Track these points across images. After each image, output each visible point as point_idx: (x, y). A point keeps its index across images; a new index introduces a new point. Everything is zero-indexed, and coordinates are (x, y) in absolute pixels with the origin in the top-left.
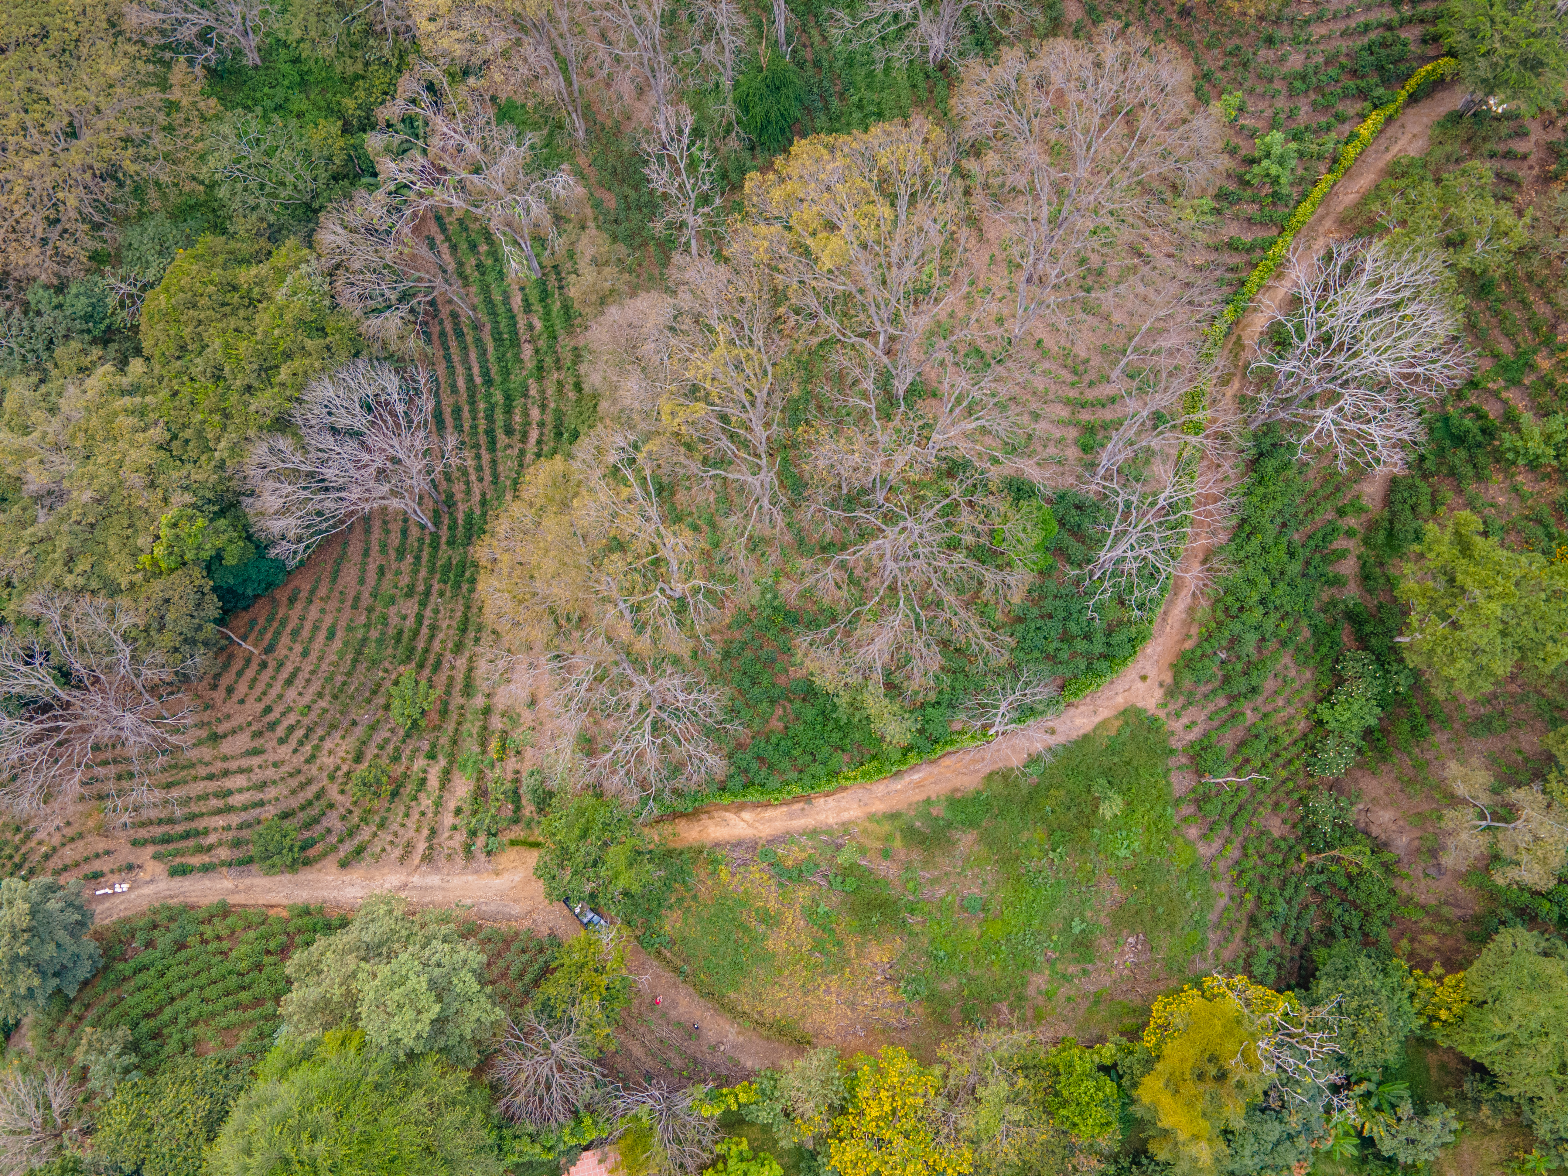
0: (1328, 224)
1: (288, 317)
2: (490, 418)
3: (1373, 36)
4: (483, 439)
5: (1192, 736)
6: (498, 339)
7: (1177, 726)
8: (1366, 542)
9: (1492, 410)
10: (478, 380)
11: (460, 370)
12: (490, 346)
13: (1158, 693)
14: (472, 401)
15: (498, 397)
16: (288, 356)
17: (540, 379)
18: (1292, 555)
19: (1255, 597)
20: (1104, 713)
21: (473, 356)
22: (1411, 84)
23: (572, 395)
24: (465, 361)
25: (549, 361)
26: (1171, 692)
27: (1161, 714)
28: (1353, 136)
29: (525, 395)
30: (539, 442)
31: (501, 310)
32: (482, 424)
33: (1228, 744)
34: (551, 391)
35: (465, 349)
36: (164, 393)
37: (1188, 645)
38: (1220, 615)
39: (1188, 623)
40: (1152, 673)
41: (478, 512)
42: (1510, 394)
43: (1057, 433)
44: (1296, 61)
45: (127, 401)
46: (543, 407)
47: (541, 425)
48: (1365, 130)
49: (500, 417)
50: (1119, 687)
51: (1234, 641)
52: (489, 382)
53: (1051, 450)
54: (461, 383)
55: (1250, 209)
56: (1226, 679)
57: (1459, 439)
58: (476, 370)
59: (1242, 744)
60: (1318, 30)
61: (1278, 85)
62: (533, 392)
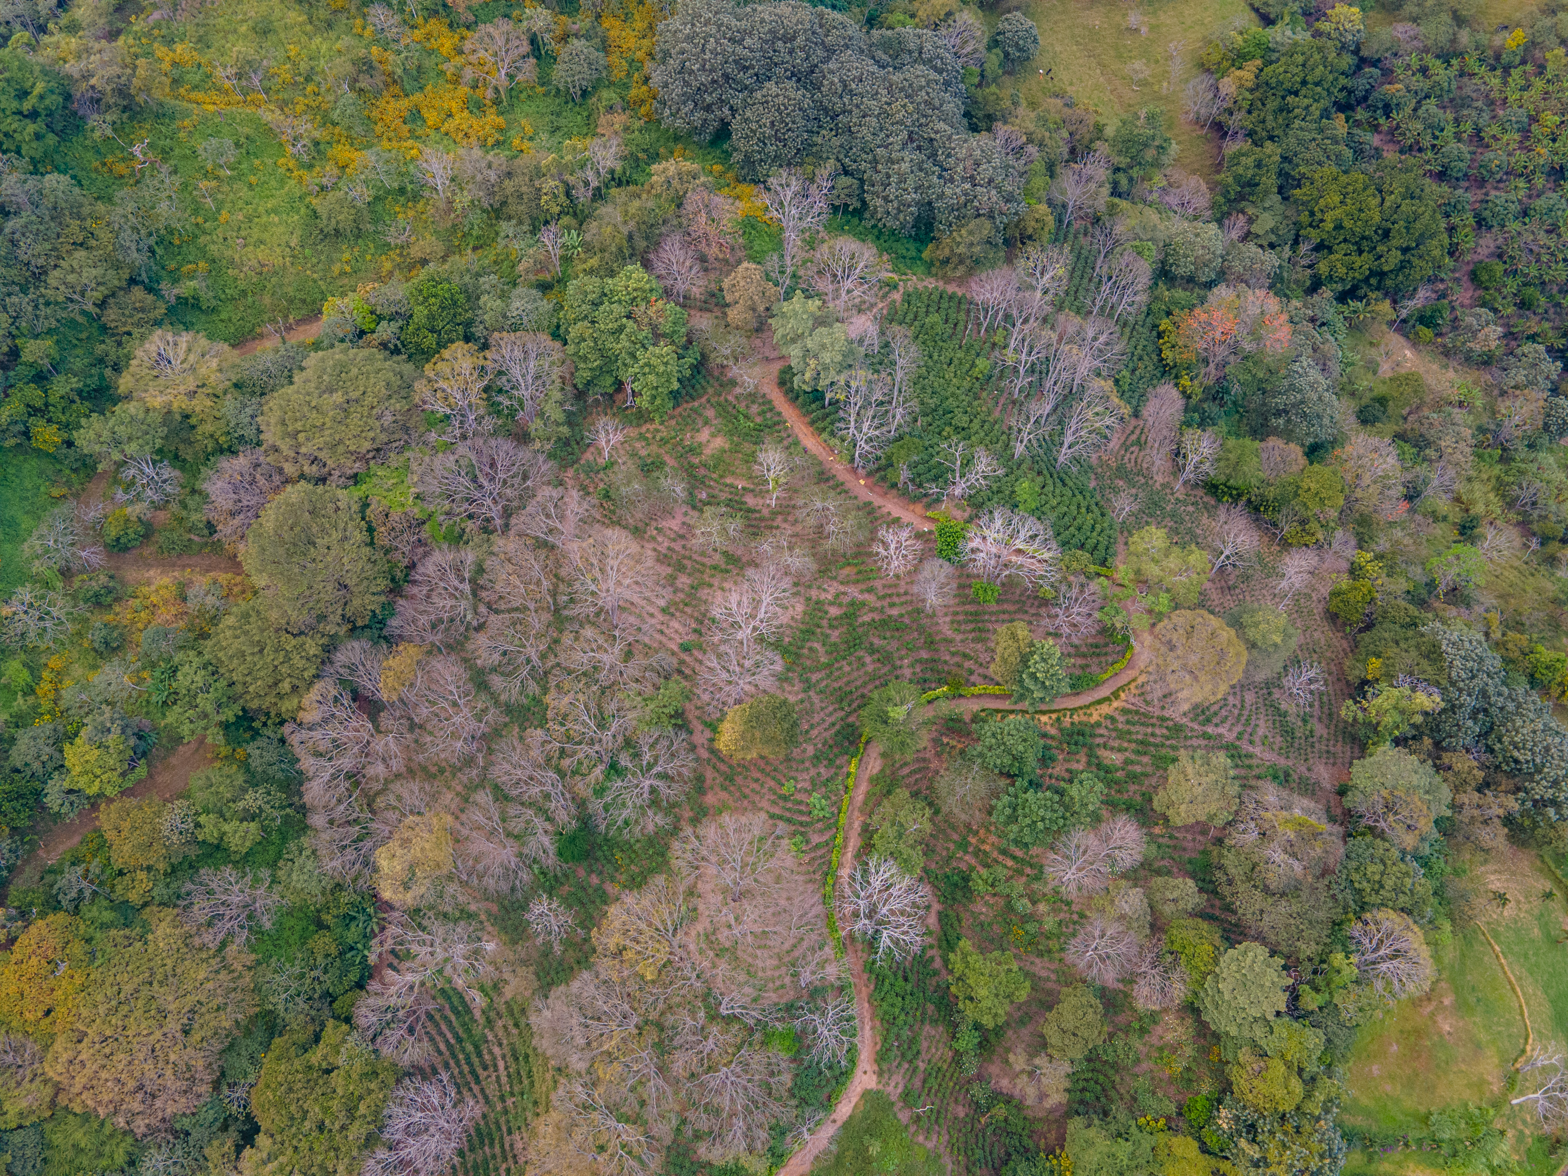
0: (856, 813)
1: (355, 1076)
2: (469, 1063)
3: (837, 727)
4: (469, 1077)
5: (899, 1090)
6: (457, 1013)
7: (890, 1089)
8: (940, 947)
9: (963, 867)
10: (452, 1041)
11: (438, 1038)
12: (453, 1018)
13: (875, 1077)
14: (454, 1056)
15: (469, 1048)
16: (361, 1098)
17: (492, 1029)
18: (906, 979)
19: (897, 1011)
20: (854, 1100)
21: (444, 1027)
22: (863, 740)
23: (515, 1031)
24: (441, 1034)
25: (492, 1014)
26: (880, 1073)
27: (880, 1087)
28: (848, 774)
29: (487, 1042)
30: (506, 1068)
31: (451, 993)
32: (466, 1069)
33: (918, 1084)
34: (501, 1033)
35: (437, 1025)
36: (290, 1152)
37: (878, 1047)
38: (886, 1025)
39: (874, 1037)
40: (868, 1067)
41: (482, 1123)
42: (967, 858)
43: (777, 974)
44: (810, 750)
45: (271, 1167)
46: (500, 1045)
47: (504, 1057)
48: (852, 769)
49: (475, 1060)
50: (856, 1082)
51: (898, 1036)
52: (459, 1040)
53: (778, 983)
54: (442, 1047)
55: (819, 825)
56: (903, 1055)
57: (956, 885)
58: (449, 1036)
59: (924, 1081)
60: (815, 732)
61: (807, 764)
62: (490, 1038)
